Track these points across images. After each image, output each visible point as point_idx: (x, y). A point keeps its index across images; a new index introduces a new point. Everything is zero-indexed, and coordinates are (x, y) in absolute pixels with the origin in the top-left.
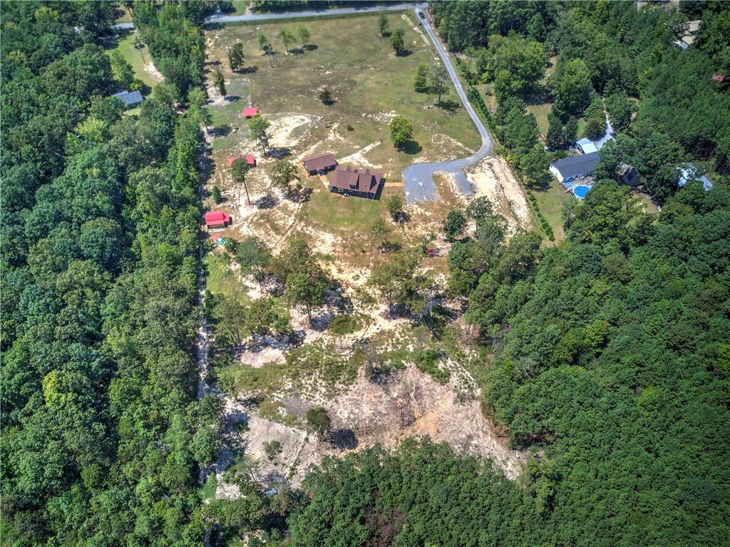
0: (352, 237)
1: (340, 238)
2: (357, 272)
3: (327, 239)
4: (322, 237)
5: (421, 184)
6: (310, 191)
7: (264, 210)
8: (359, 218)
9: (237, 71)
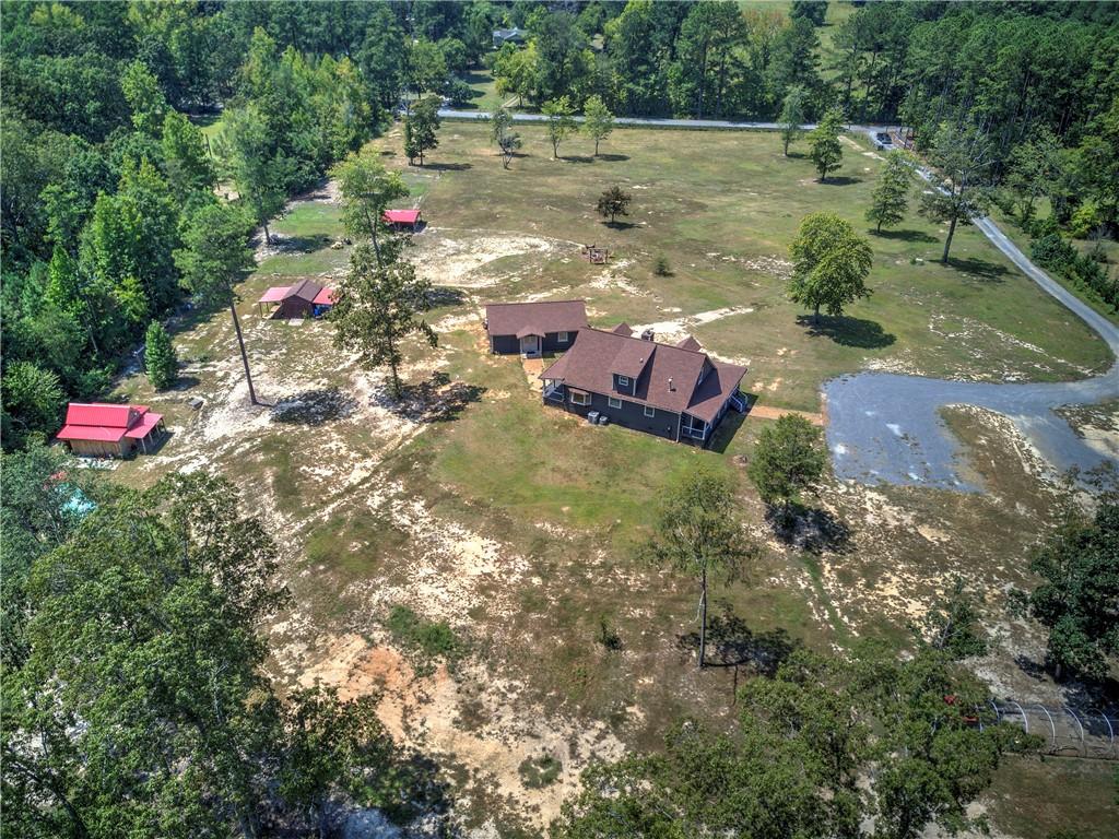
0: (578, 569)
1: (522, 564)
2: (554, 740)
3: (467, 558)
4: (451, 546)
5: (895, 428)
6: (473, 394)
7: (288, 428)
8: (624, 498)
9: (421, 165)
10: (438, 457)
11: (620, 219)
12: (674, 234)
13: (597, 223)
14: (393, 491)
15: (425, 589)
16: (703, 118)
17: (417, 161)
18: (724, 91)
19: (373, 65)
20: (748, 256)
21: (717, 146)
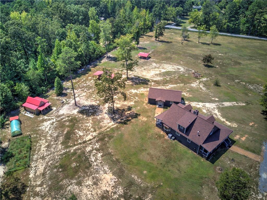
1: (121, 191)
8: (168, 174)
9: (158, 41)
10: (114, 138)
11: (210, 64)
12: (226, 71)
13: (201, 64)
14: (95, 147)
15: (85, 190)
16: (250, 35)
17: (157, 39)
18: (259, 28)
19: (155, 13)
20: (250, 83)
21: (252, 44)
